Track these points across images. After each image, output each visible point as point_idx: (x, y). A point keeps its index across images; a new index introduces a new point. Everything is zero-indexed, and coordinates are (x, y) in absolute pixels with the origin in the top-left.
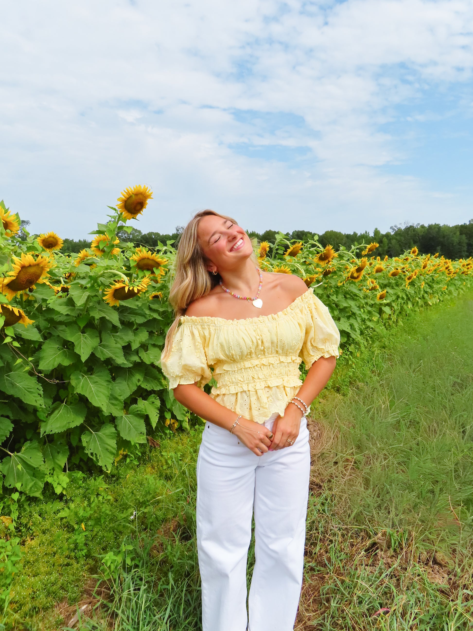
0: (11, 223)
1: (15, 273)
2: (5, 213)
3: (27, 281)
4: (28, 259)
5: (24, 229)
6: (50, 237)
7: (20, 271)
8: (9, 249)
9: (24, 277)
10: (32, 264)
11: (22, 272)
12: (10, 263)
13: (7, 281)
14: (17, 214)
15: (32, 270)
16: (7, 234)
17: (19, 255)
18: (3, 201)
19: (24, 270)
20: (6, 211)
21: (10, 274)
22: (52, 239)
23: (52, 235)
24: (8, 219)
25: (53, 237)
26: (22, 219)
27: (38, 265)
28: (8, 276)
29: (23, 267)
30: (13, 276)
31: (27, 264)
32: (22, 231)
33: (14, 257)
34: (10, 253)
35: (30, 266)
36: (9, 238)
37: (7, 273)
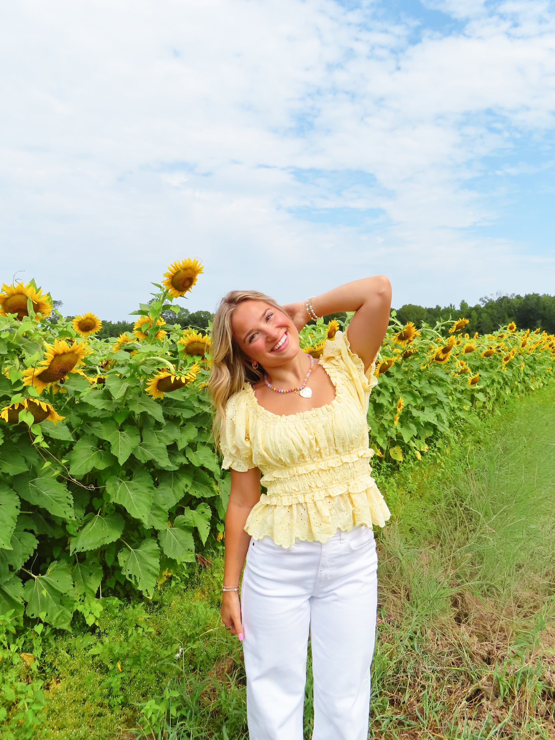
0: (43, 304)
1: (48, 362)
2: (37, 293)
3: (60, 371)
4: (62, 346)
5: (56, 311)
6: (87, 318)
7: (53, 360)
8: (40, 334)
9: (56, 367)
10: (66, 351)
11: (55, 361)
12: (41, 350)
13: (38, 371)
14: (49, 294)
15: (66, 358)
16: (37, 317)
17: (51, 341)
18: (33, 279)
19: (57, 358)
20: (38, 291)
21: (42, 364)
22: (89, 321)
23: (89, 316)
24: (40, 300)
25: (91, 319)
26: (54, 299)
27: (73, 352)
28: (39, 366)
29: (56, 355)
30: (44, 365)
31: (61, 352)
32: (53, 314)
33: (45, 344)
34: (40, 339)
35: (64, 353)
36: (39, 322)
37: (39, 363)
